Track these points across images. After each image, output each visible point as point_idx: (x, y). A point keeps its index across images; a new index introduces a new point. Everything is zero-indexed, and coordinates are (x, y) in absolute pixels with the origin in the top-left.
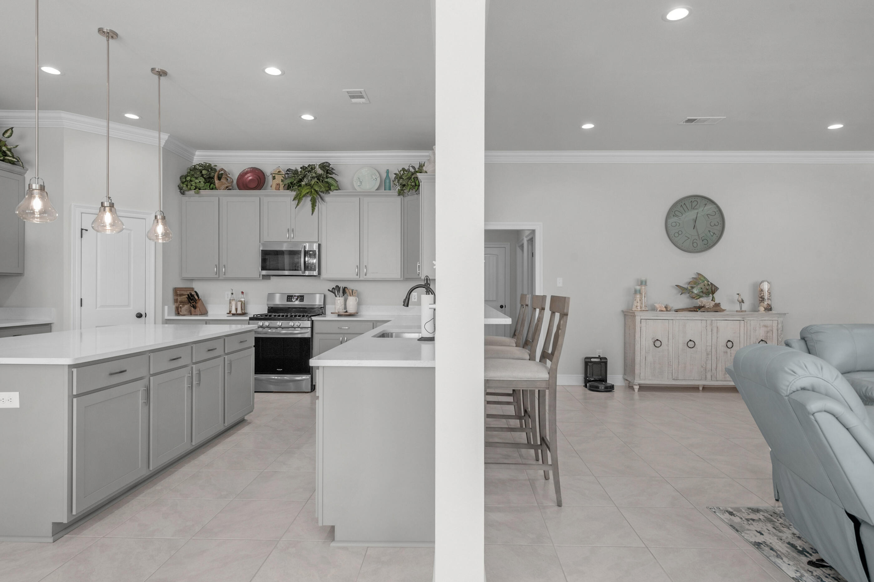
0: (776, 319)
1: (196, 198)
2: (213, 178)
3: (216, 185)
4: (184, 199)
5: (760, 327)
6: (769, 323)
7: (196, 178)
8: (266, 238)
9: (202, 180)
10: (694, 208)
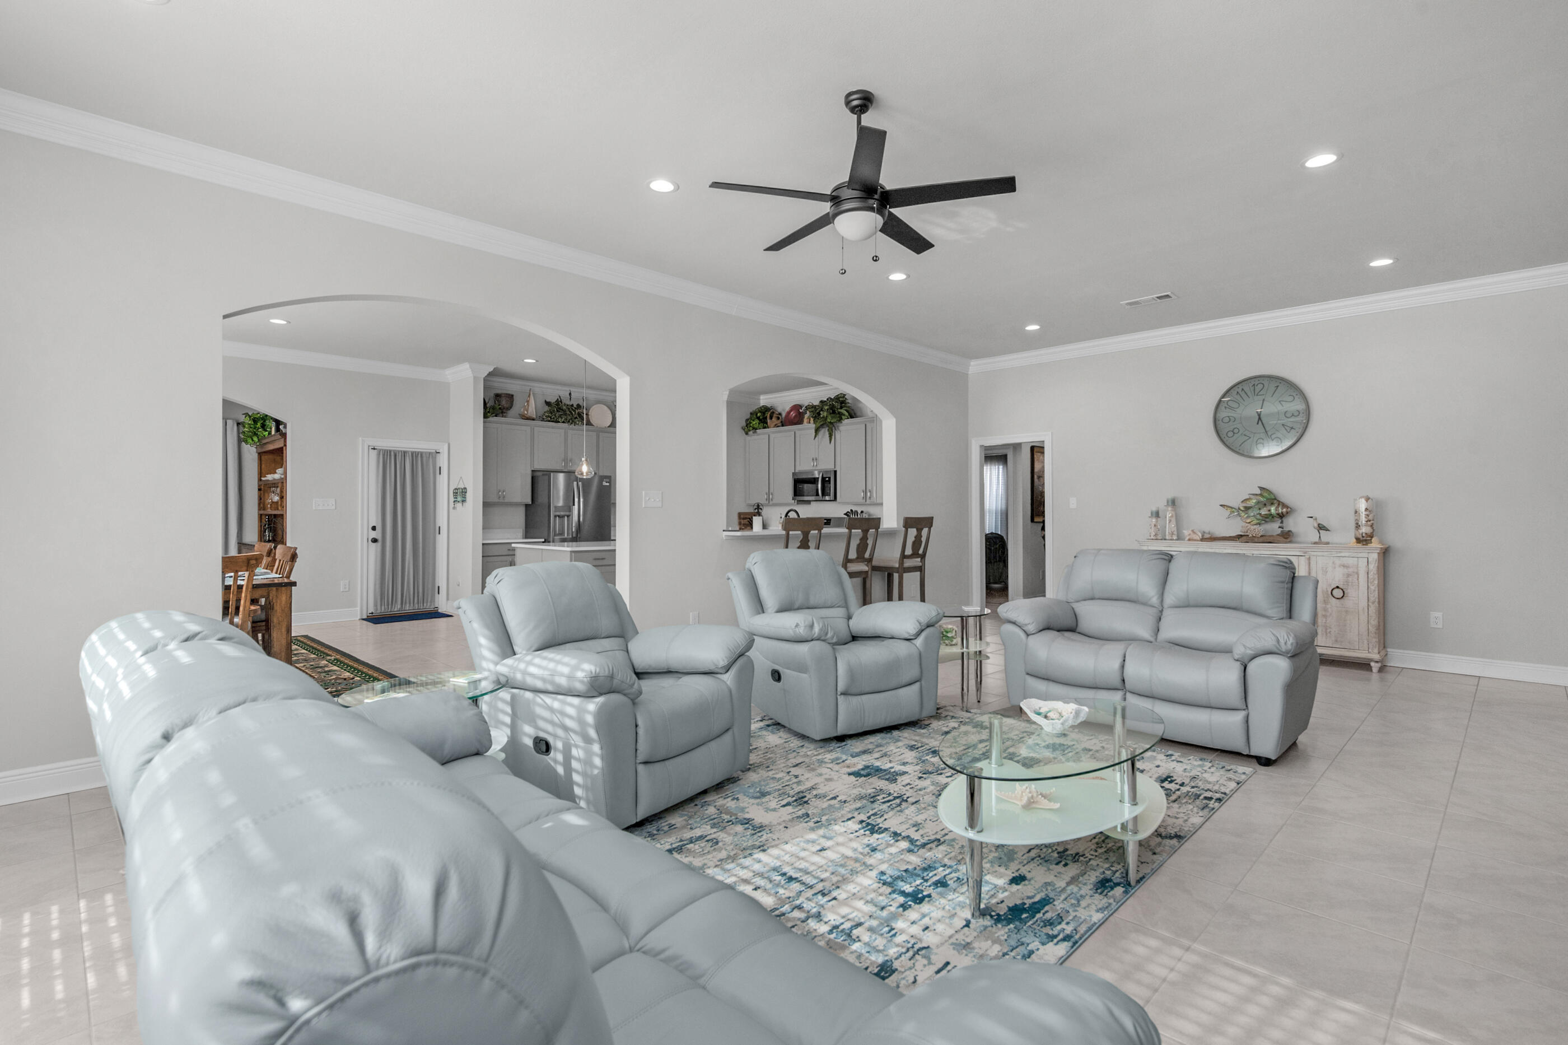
0: (1365, 555)
1: (755, 437)
2: (766, 418)
3: (768, 424)
4: (748, 438)
5: (1335, 568)
6: (1351, 561)
7: (754, 421)
8: (799, 469)
9: (757, 421)
10: (1260, 394)
